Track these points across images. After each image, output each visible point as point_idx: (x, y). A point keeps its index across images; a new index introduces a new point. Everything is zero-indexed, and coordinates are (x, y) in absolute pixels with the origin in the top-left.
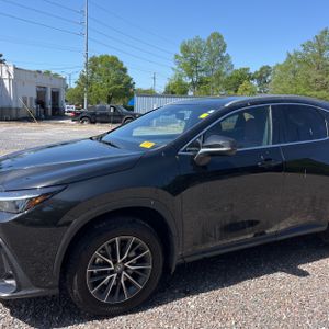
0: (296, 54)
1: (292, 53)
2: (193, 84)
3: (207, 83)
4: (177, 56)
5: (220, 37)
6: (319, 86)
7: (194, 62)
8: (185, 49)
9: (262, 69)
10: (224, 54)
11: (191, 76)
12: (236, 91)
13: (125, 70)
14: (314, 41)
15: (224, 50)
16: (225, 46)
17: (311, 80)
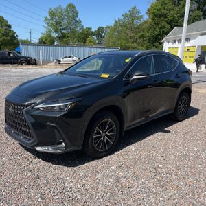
0: (119, 21)
1: (117, 20)
2: (59, 38)
3: (68, 37)
4: (46, 19)
5: (74, 7)
6: (132, 40)
7: (58, 23)
8: (52, 14)
9: (98, 29)
10: (77, 19)
11: (57, 32)
12: (85, 43)
13: (9, 26)
14: (129, 14)
15: (77, 16)
16: (77, 13)
17: (128, 37)
